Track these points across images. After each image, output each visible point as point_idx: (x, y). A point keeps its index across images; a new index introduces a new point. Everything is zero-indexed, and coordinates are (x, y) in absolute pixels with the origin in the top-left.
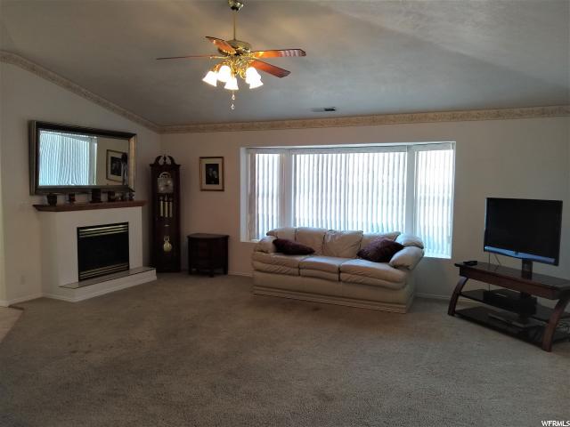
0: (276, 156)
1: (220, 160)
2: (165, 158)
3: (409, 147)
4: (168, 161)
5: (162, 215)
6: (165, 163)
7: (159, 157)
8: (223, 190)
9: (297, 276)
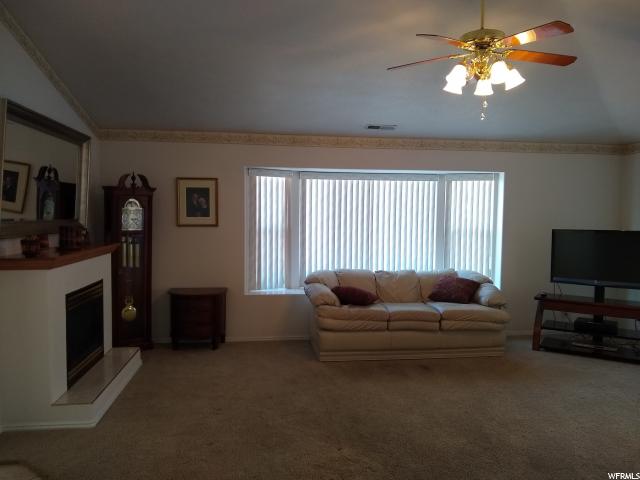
0: (282, 180)
1: (213, 182)
2: (133, 178)
3: (441, 176)
4: (138, 182)
5: (125, 264)
6: (133, 185)
7: (127, 176)
8: (216, 225)
9: (384, 330)
